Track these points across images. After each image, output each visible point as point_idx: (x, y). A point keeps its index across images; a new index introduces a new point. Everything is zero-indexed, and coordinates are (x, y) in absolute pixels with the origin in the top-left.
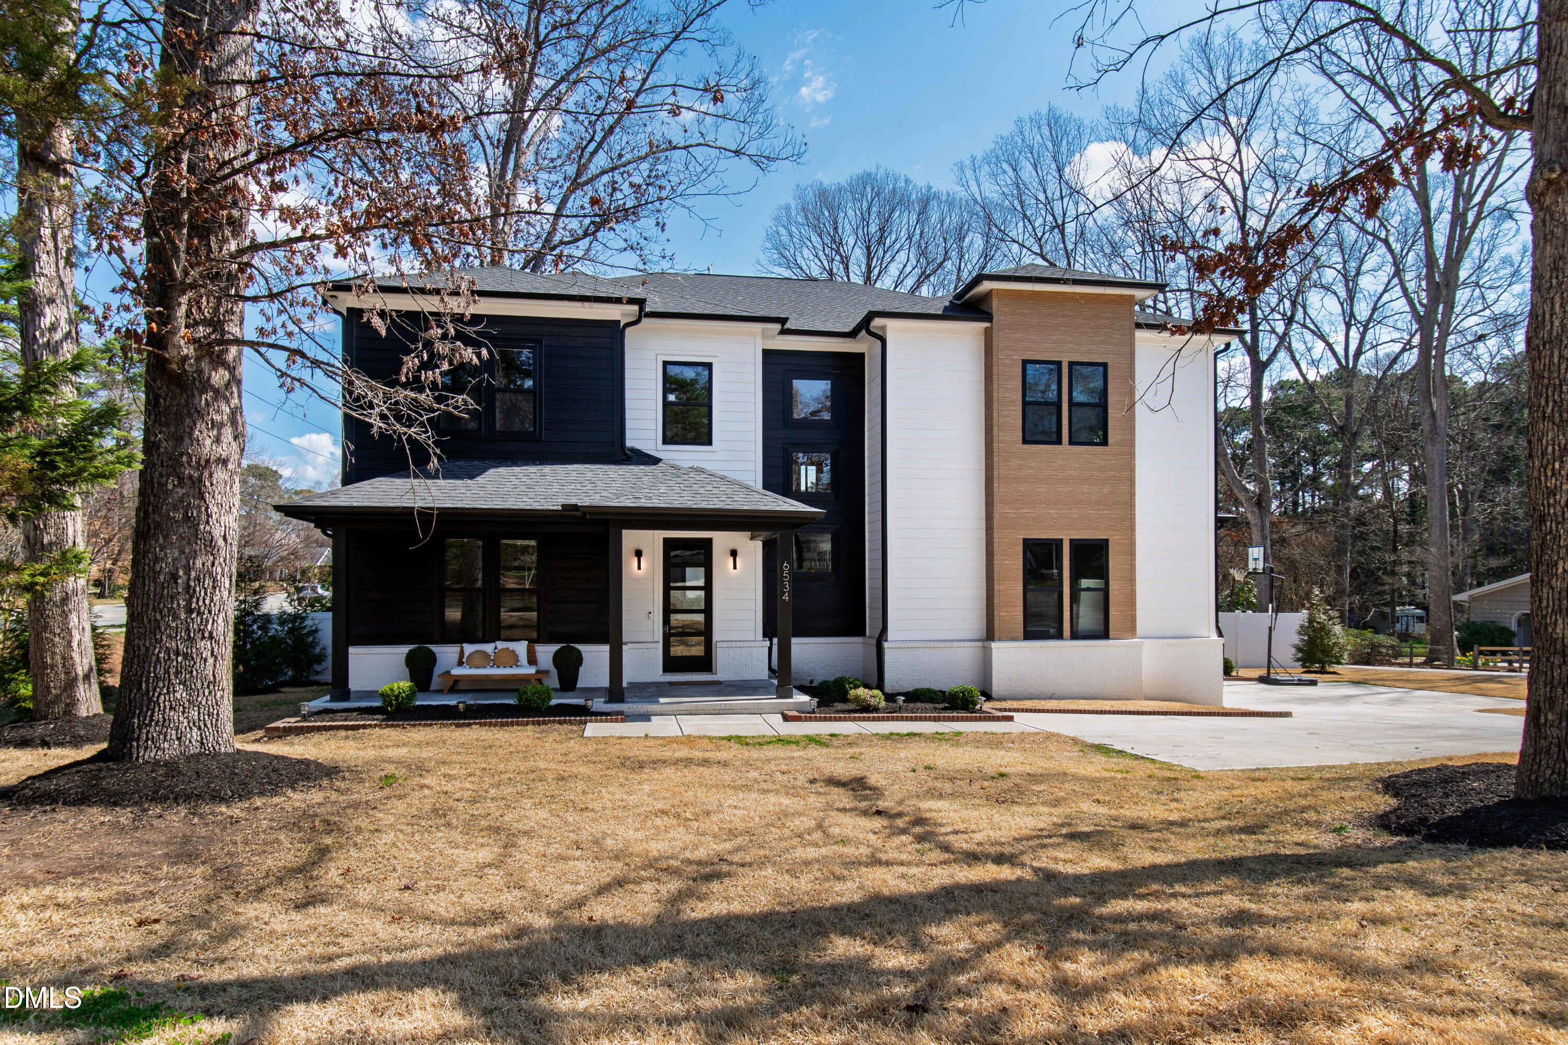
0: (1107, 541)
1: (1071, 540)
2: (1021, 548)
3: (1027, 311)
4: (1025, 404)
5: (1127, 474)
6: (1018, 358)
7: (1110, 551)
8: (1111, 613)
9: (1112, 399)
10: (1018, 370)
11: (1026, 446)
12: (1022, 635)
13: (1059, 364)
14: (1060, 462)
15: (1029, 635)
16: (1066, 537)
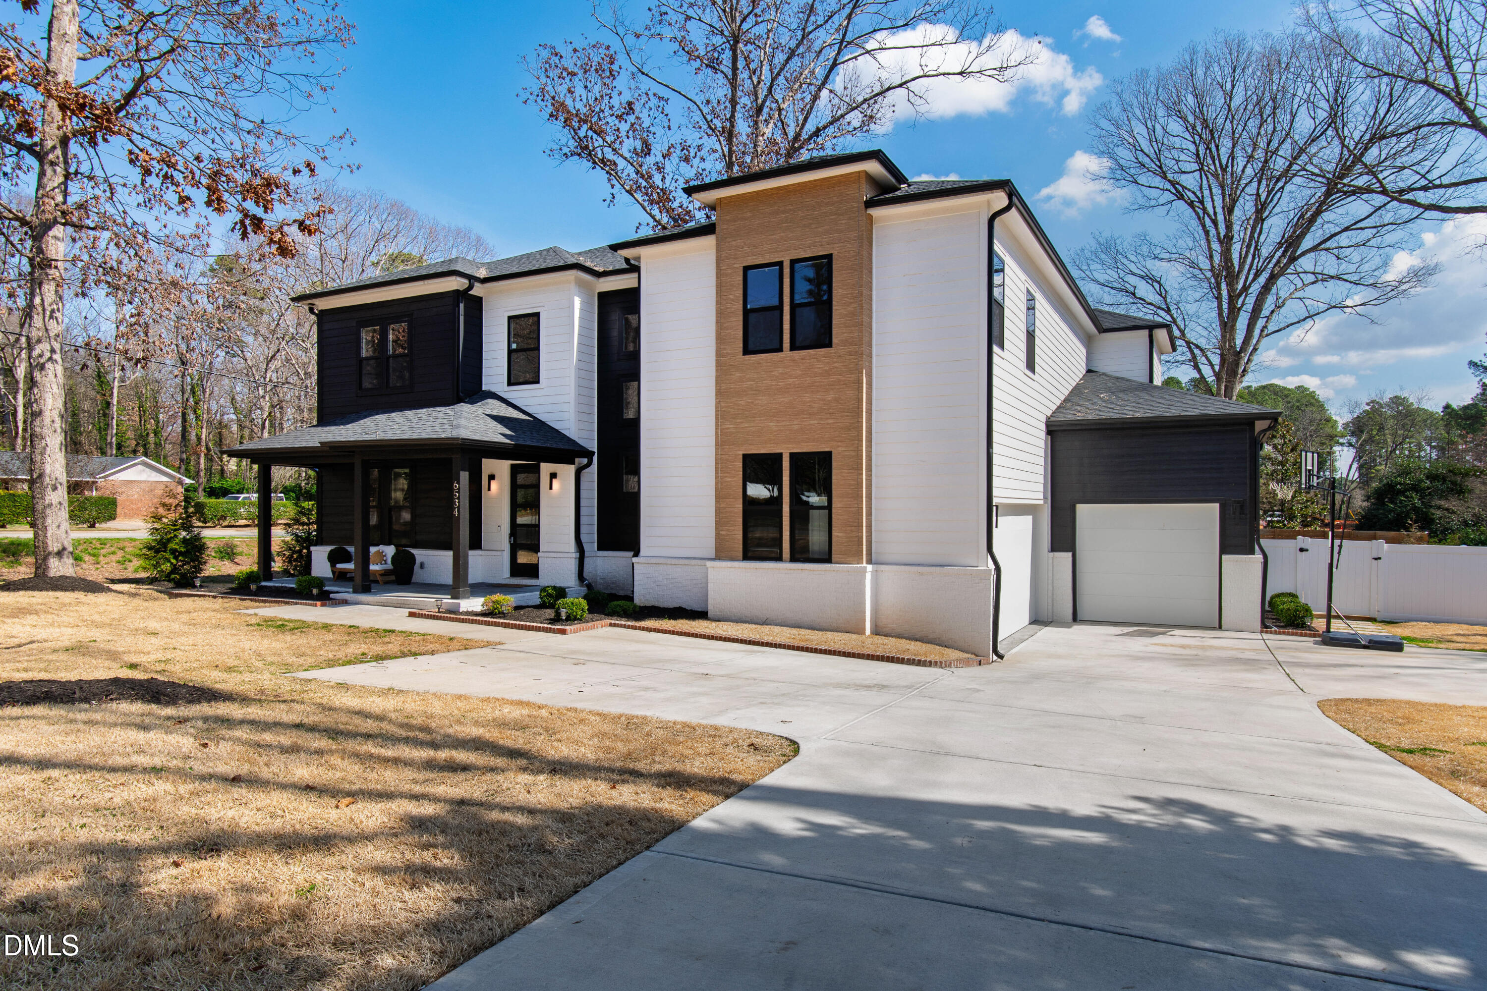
0: (829, 455)
1: (792, 455)
2: (740, 465)
3: (748, 215)
4: (746, 313)
5: (853, 377)
6: (739, 266)
7: (834, 464)
8: (834, 534)
9: (839, 292)
10: (740, 278)
11: (747, 357)
12: (740, 554)
13: (780, 264)
14: (781, 371)
15: (748, 555)
16: (786, 451)
